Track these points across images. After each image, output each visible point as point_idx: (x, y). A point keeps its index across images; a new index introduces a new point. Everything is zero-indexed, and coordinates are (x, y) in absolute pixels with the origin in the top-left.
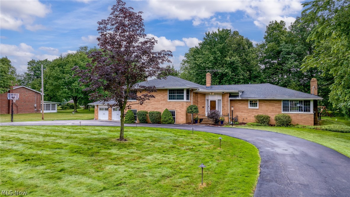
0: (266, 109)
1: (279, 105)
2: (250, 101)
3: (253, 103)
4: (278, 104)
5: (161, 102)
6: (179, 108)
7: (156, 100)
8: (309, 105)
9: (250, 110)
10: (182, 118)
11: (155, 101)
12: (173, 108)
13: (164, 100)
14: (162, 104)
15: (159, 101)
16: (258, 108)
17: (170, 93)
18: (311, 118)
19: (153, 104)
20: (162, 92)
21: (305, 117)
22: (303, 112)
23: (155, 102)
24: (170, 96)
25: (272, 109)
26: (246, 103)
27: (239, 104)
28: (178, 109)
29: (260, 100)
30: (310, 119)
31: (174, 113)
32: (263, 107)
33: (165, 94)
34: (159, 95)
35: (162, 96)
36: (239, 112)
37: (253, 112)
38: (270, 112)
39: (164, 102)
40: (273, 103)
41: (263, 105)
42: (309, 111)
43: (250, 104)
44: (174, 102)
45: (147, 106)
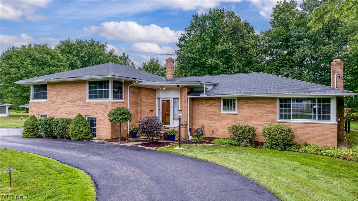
0: (250, 114)
1: (272, 107)
2: (224, 101)
3: (229, 103)
4: (270, 106)
5: (77, 103)
6: (101, 112)
7: (71, 100)
8: (329, 106)
9: (224, 115)
10: (106, 129)
11: (70, 101)
12: (93, 112)
13: (81, 99)
14: (78, 106)
15: (75, 102)
16: (236, 112)
17: (90, 88)
18: (333, 132)
19: (67, 107)
20: (79, 86)
21: (321, 129)
22: (316, 121)
23: (70, 103)
24: (90, 92)
25: (259, 114)
26: (217, 104)
27: (205, 105)
28: (100, 115)
29: (239, 99)
30: (330, 133)
31: (96, 121)
32: (245, 111)
33: (82, 90)
34: (75, 90)
35: (78, 92)
36: (206, 119)
37: (228, 119)
38: (257, 120)
39: (81, 103)
40: (262, 103)
41: (244, 107)
42: (329, 118)
43: (224, 105)
44: (95, 103)
45: (59, 108)
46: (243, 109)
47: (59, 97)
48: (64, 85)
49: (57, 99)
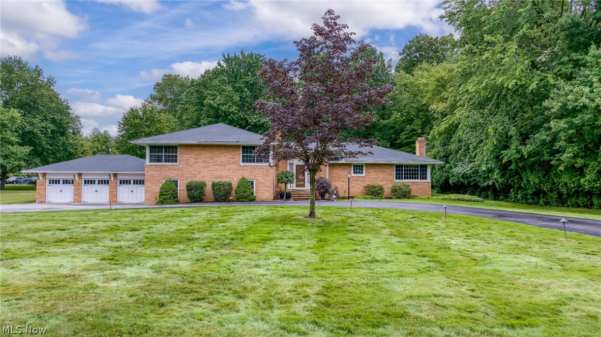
0: (375, 177)
1: (391, 171)
2: (354, 166)
3: (358, 168)
4: (389, 170)
5: (228, 167)
6: (261, 175)
7: (218, 163)
8: (426, 171)
9: (355, 178)
10: (268, 191)
11: (217, 165)
12: (250, 175)
13: (234, 163)
14: (229, 170)
15: (225, 165)
16: (364, 175)
17: (243, 152)
18: (429, 187)
19: (213, 170)
20: (231, 150)
21: (421, 186)
22: (418, 180)
23: (217, 167)
24: (243, 156)
25: (382, 177)
26: (349, 168)
27: (338, 169)
28: (260, 178)
29: (367, 165)
30: (427, 188)
31: (253, 184)
32: (371, 174)
33: (235, 154)
34: (225, 154)
35: (229, 156)
36: (339, 181)
37: (358, 181)
38: (380, 181)
39: (234, 167)
40: (384, 168)
41: (371, 171)
42: (426, 178)
43: (354, 170)
44: (253, 167)
45: (200, 172)
46: (369, 172)
47: (199, 161)
48: (208, 149)
49: (195, 163)
